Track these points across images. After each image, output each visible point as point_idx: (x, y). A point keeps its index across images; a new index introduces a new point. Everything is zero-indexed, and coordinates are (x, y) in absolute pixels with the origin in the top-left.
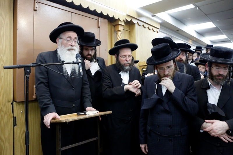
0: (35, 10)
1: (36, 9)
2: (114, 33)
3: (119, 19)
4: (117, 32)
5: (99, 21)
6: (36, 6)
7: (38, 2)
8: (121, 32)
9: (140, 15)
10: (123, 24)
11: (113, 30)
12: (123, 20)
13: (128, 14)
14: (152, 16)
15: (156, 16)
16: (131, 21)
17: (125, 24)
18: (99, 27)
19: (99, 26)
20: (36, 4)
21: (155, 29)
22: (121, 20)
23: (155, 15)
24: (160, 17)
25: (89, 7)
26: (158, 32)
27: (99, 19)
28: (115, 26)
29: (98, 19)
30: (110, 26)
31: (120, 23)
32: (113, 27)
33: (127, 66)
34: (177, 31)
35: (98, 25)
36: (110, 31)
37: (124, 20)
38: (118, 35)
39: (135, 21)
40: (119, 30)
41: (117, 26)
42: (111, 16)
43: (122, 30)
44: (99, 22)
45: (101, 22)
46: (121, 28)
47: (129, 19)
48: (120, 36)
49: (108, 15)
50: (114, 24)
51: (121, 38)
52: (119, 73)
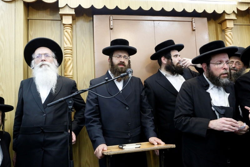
0: (111, 29)
1: (111, 27)
2: (221, 33)
3: (224, 12)
4: (225, 31)
5: (193, 22)
6: (112, 24)
7: (113, 20)
8: (230, 30)
10: (234, 17)
11: (219, 29)
12: (232, 12)
18: (194, 30)
19: (194, 29)
20: (111, 22)
22: (228, 13)
25: (175, 9)
27: (193, 19)
28: (221, 23)
29: (191, 21)
30: (213, 26)
31: (227, 17)
32: (219, 26)
33: (224, 77)
35: (192, 28)
36: (215, 32)
37: (234, 12)
38: (226, 35)
40: (227, 28)
41: (224, 23)
42: (210, 11)
43: (232, 26)
44: (194, 24)
46: (230, 24)
47: (244, 8)
48: (230, 36)
49: (204, 11)
50: (220, 21)
51: (232, 39)
52: (207, 91)
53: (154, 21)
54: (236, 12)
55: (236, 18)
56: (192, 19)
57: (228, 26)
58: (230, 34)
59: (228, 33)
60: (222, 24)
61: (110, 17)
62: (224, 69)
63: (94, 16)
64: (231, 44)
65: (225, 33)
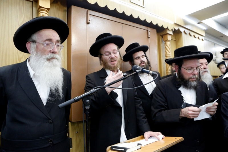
0: (88, 23)
1: (89, 21)
2: (162, 43)
3: (167, 28)
4: (165, 42)
5: (149, 31)
6: (89, 19)
7: (91, 15)
8: (169, 42)
9: (186, 23)
10: (171, 33)
12: (171, 29)
13: (176, 22)
14: (198, 23)
15: (203, 23)
16: (179, 29)
17: (173, 33)
18: (149, 38)
19: (149, 36)
20: (89, 16)
21: (201, 37)
22: (169, 29)
23: (202, 21)
24: (206, 24)
25: (140, 17)
26: (203, 39)
29: (147, 30)
30: (157, 37)
31: (168, 32)
32: (161, 37)
33: (193, 81)
34: (221, 38)
35: (148, 36)
37: (172, 29)
38: (166, 45)
39: (182, 30)
40: (168, 40)
41: (165, 36)
42: (160, 25)
44: (149, 33)
45: (150, 33)
47: (177, 28)
48: (169, 46)
49: (157, 25)
50: (162, 34)
51: (170, 48)
52: (179, 89)
53: (122, 23)
54: (173, 30)
55: (173, 34)
56: (148, 28)
57: (168, 39)
58: (169, 45)
59: (168, 44)
60: (163, 37)
61: (87, 11)
62: (193, 74)
63: (73, 7)
64: (169, 53)
65: (165, 44)
